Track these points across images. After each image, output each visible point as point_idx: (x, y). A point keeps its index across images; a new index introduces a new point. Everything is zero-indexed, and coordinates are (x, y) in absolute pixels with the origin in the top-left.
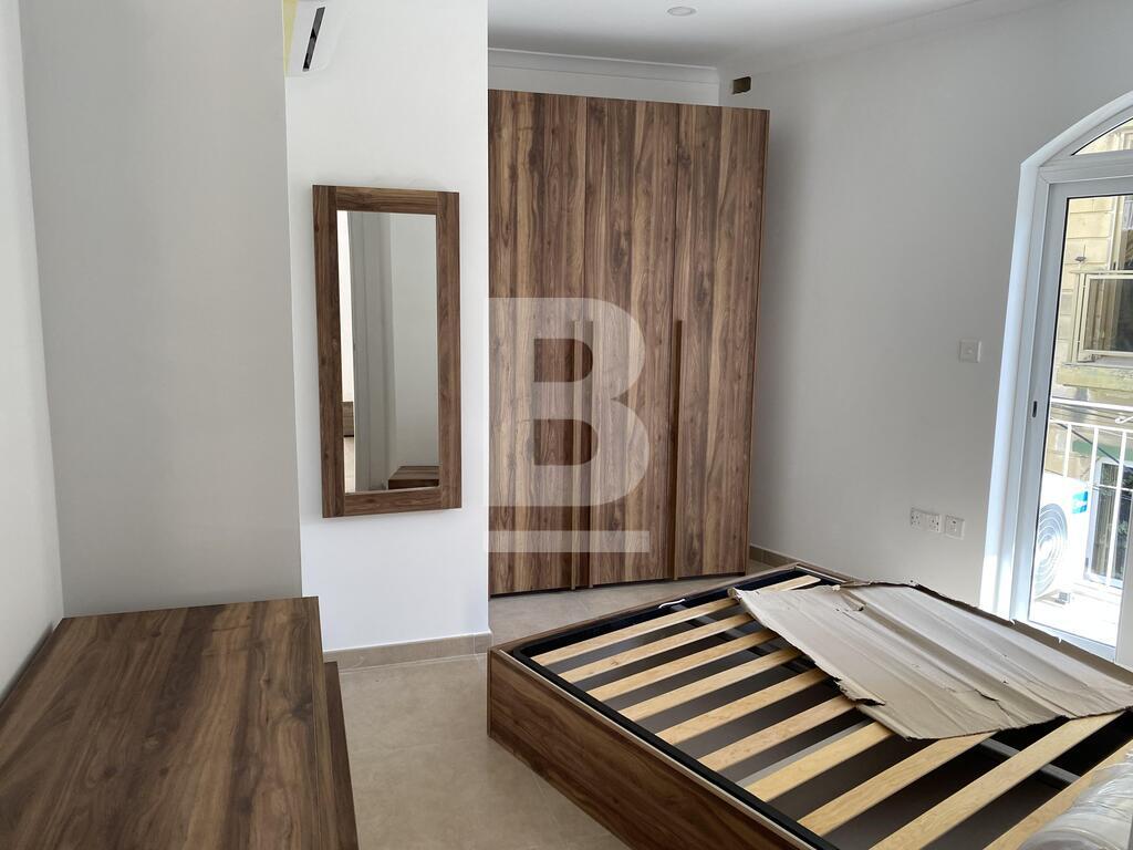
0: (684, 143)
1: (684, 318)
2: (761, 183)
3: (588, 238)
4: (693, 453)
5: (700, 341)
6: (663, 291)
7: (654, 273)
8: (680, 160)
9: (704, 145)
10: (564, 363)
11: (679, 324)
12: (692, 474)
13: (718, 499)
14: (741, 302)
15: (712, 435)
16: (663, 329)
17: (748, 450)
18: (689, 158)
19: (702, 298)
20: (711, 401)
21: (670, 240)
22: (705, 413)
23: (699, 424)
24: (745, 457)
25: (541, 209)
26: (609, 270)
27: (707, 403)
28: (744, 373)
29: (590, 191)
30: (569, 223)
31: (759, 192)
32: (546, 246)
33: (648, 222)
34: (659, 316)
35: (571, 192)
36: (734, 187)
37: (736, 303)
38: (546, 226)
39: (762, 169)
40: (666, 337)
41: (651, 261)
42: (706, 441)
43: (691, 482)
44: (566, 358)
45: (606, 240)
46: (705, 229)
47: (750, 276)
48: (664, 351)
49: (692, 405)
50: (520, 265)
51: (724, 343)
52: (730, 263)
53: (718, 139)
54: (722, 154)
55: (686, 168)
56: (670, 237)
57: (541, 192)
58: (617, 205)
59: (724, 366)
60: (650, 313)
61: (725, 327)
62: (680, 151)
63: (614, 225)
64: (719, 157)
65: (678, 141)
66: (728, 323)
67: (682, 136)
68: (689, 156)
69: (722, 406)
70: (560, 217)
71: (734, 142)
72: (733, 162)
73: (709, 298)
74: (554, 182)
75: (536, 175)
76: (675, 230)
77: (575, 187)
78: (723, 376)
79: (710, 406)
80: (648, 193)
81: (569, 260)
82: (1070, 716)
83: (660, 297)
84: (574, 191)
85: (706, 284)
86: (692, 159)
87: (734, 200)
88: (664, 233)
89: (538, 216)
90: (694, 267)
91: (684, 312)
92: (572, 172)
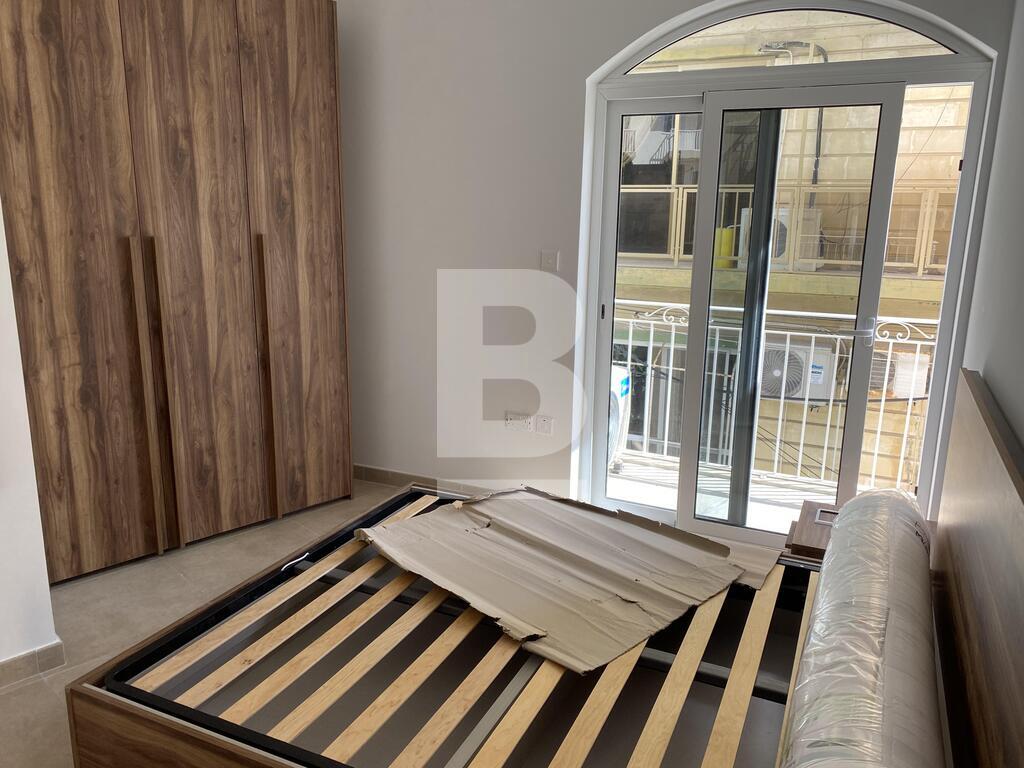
0: (244, 27)
1: (264, 231)
2: (333, 83)
3: (136, 135)
4: (288, 380)
5: (284, 256)
6: (236, 200)
7: (224, 179)
8: (241, 48)
9: (268, 33)
10: (119, 289)
11: (259, 238)
12: (289, 402)
13: (318, 425)
14: (325, 213)
15: (306, 359)
16: (241, 243)
17: (345, 371)
18: (252, 47)
19: (282, 207)
20: (302, 322)
21: (238, 140)
22: (297, 335)
23: (291, 347)
24: (343, 378)
25: (65, 93)
26: (168, 174)
27: (297, 323)
28: (334, 289)
29: (132, 75)
30: (107, 115)
31: (332, 92)
32: (78, 142)
33: (210, 119)
34: (235, 229)
35: (106, 74)
36: (305, 85)
37: (319, 213)
38: (76, 116)
39: (334, 68)
40: (245, 252)
41: (219, 166)
42: (301, 366)
43: (288, 412)
44: (122, 283)
45: (160, 136)
46: (277, 131)
47: (331, 185)
48: (244, 270)
49: (282, 329)
50: (42, 165)
51: (311, 258)
52: (308, 170)
53: (283, 27)
54: (289, 45)
55: (250, 56)
56: (238, 136)
57: (62, 70)
58: (169, 95)
59: (313, 282)
60: (224, 226)
61: (310, 241)
62: (241, 36)
63: (168, 120)
64: (286, 48)
65: (237, 25)
66: (313, 235)
67: (242, 19)
68: (251, 43)
69: (315, 326)
70: (94, 106)
71: (301, 34)
72: (302, 56)
73: (289, 208)
74: (80, 59)
75: (52, 48)
76: (244, 129)
77: (110, 70)
78: (313, 294)
79: (302, 328)
80: (207, 84)
81: (113, 161)
82: (697, 603)
83: (234, 207)
84: (110, 74)
85: (285, 192)
86: (256, 47)
87: (307, 99)
88: (231, 132)
89: (62, 104)
90: (270, 173)
91: (264, 224)
92: (104, 49)
